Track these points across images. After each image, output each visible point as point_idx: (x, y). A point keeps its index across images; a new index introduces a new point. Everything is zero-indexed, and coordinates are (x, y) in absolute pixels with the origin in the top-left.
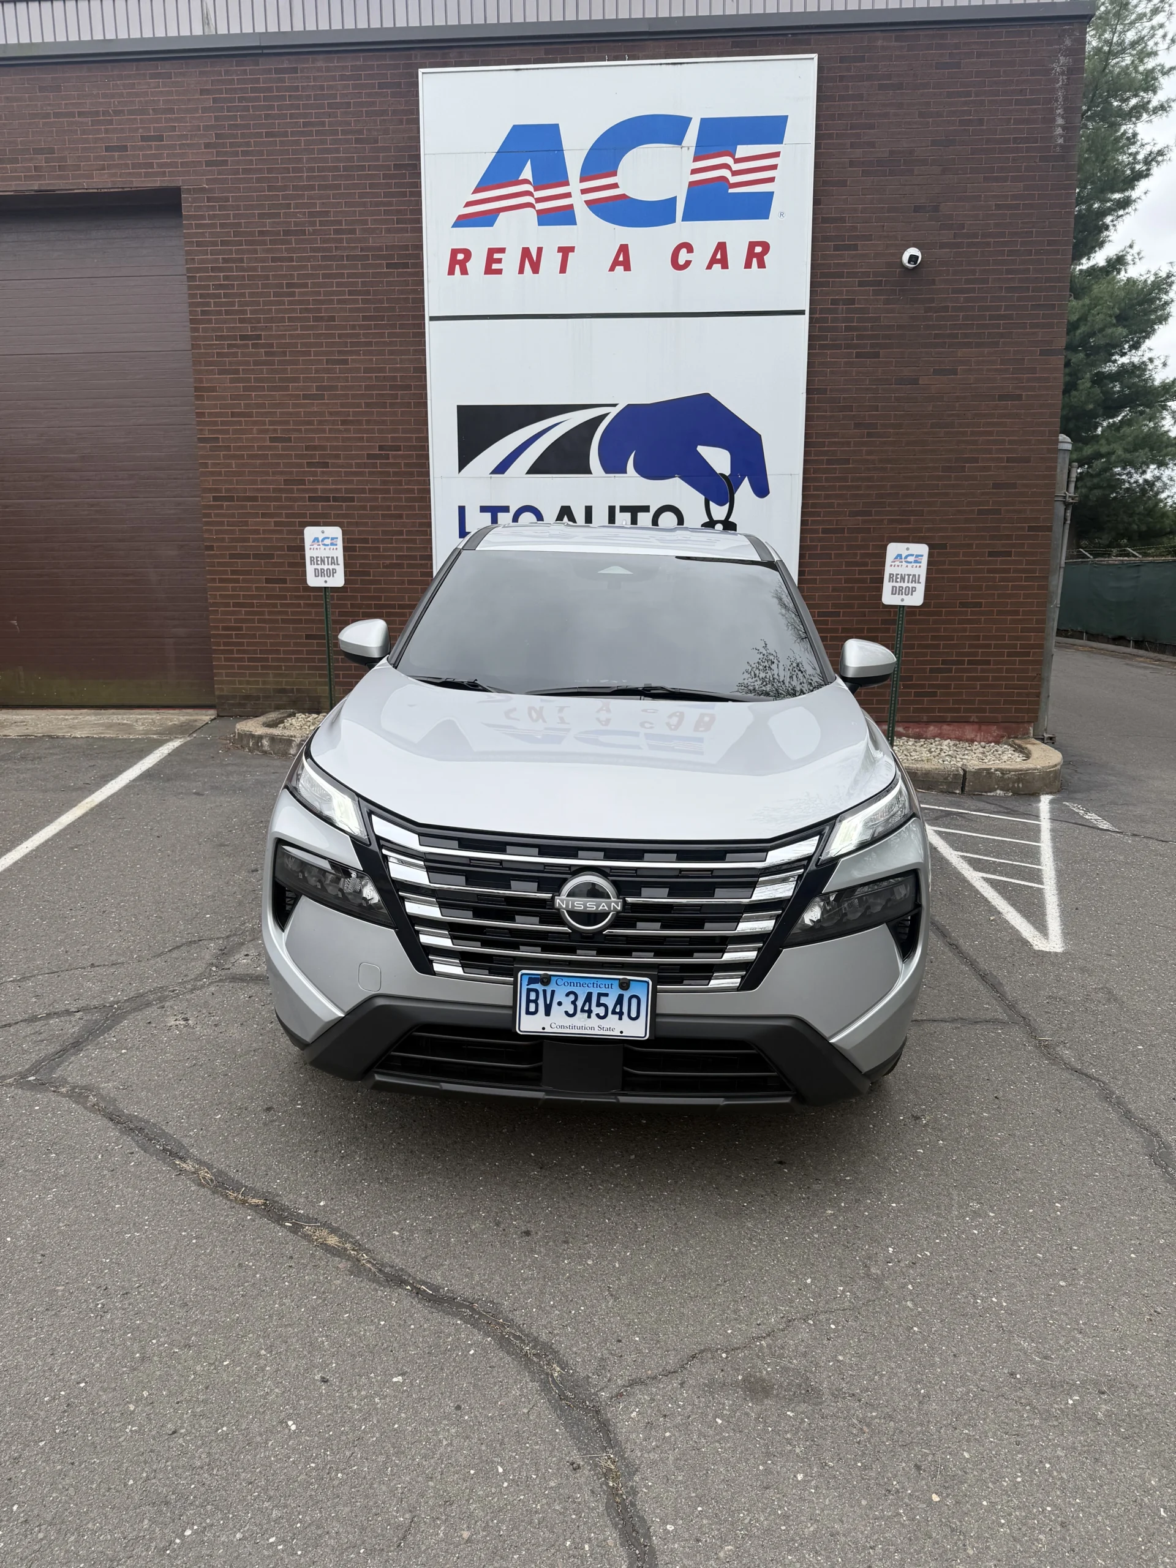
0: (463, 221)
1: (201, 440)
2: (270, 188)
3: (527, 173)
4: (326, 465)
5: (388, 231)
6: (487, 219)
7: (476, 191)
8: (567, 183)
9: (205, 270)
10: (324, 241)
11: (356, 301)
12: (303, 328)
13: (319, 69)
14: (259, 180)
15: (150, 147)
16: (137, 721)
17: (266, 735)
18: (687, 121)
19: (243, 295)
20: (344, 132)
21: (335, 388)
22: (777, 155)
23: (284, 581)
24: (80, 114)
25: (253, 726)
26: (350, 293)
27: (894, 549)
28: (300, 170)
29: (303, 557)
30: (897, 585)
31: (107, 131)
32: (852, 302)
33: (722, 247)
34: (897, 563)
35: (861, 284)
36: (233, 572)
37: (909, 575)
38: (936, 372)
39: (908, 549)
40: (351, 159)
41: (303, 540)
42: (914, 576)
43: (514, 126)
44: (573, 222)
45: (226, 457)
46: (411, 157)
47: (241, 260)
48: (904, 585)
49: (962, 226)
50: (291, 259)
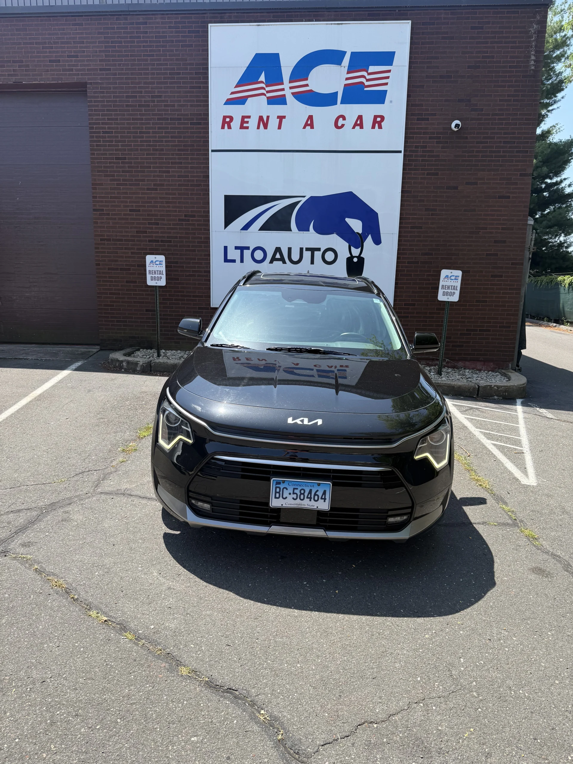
0: (229, 102)
1: (94, 210)
2: (132, 83)
3: (262, 78)
4: (158, 224)
5: (191, 106)
6: (242, 101)
7: (236, 87)
8: (282, 84)
9: (99, 124)
10: (159, 110)
11: (174, 141)
12: (147, 154)
13: (158, 23)
14: (126, 78)
15: (71, 61)
16: (60, 351)
17: (125, 360)
18: (344, 53)
19: (117, 137)
20: (170, 55)
21: (163, 185)
22: (389, 71)
23: (135, 282)
24: (36, 43)
25: (118, 356)
26: (172, 137)
27: (444, 273)
28: (148, 74)
29: (145, 270)
30: (446, 291)
31: (50, 52)
32: (426, 147)
33: (360, 118)
34: (446, 280)
35: (430, 138)
36: (110, 277)
37: (452, 286)
38: (467, 183)
39: (451, 273)
40: (173, 69)
41: (145, 261)
42: (454, 286)
43: (256, 54)
44: (285, 103)
45: (107, 219)
46: (203, 69)
47: (117, 119)
48: (449, 291)
49: (482, 110)
50: (142, 119)
